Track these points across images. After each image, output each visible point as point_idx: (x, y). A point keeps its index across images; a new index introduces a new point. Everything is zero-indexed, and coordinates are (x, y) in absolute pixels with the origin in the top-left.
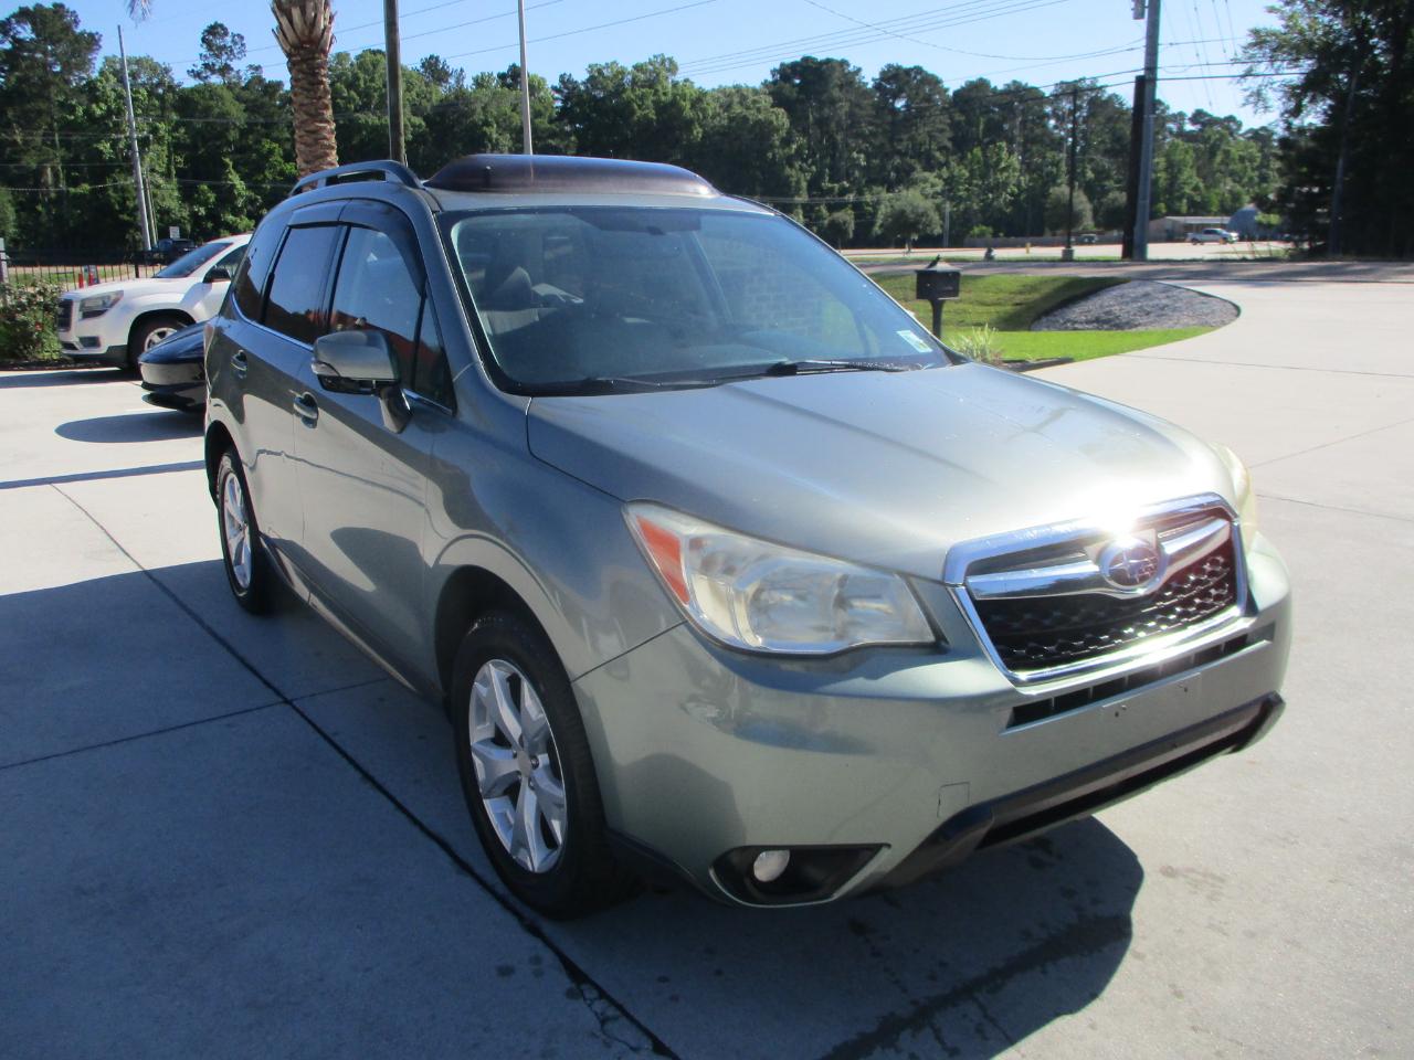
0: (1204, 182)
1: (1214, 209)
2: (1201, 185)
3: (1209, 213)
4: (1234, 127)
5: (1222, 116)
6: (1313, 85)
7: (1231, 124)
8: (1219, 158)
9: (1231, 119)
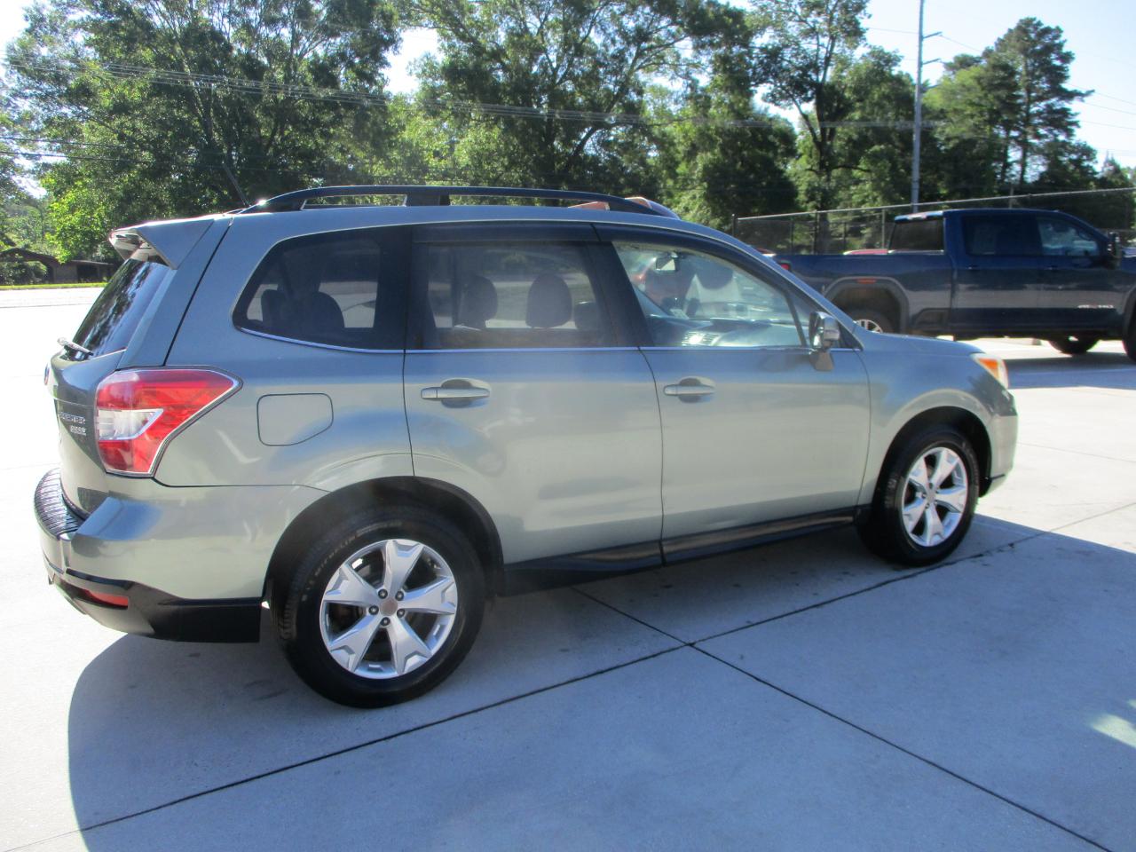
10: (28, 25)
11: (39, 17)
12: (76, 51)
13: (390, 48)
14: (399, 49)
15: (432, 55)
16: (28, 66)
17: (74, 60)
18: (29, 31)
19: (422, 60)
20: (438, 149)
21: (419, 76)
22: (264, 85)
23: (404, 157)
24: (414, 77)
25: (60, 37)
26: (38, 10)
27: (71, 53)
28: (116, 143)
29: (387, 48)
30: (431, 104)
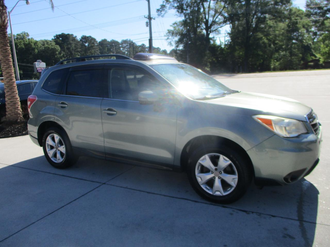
6: (180, 41)
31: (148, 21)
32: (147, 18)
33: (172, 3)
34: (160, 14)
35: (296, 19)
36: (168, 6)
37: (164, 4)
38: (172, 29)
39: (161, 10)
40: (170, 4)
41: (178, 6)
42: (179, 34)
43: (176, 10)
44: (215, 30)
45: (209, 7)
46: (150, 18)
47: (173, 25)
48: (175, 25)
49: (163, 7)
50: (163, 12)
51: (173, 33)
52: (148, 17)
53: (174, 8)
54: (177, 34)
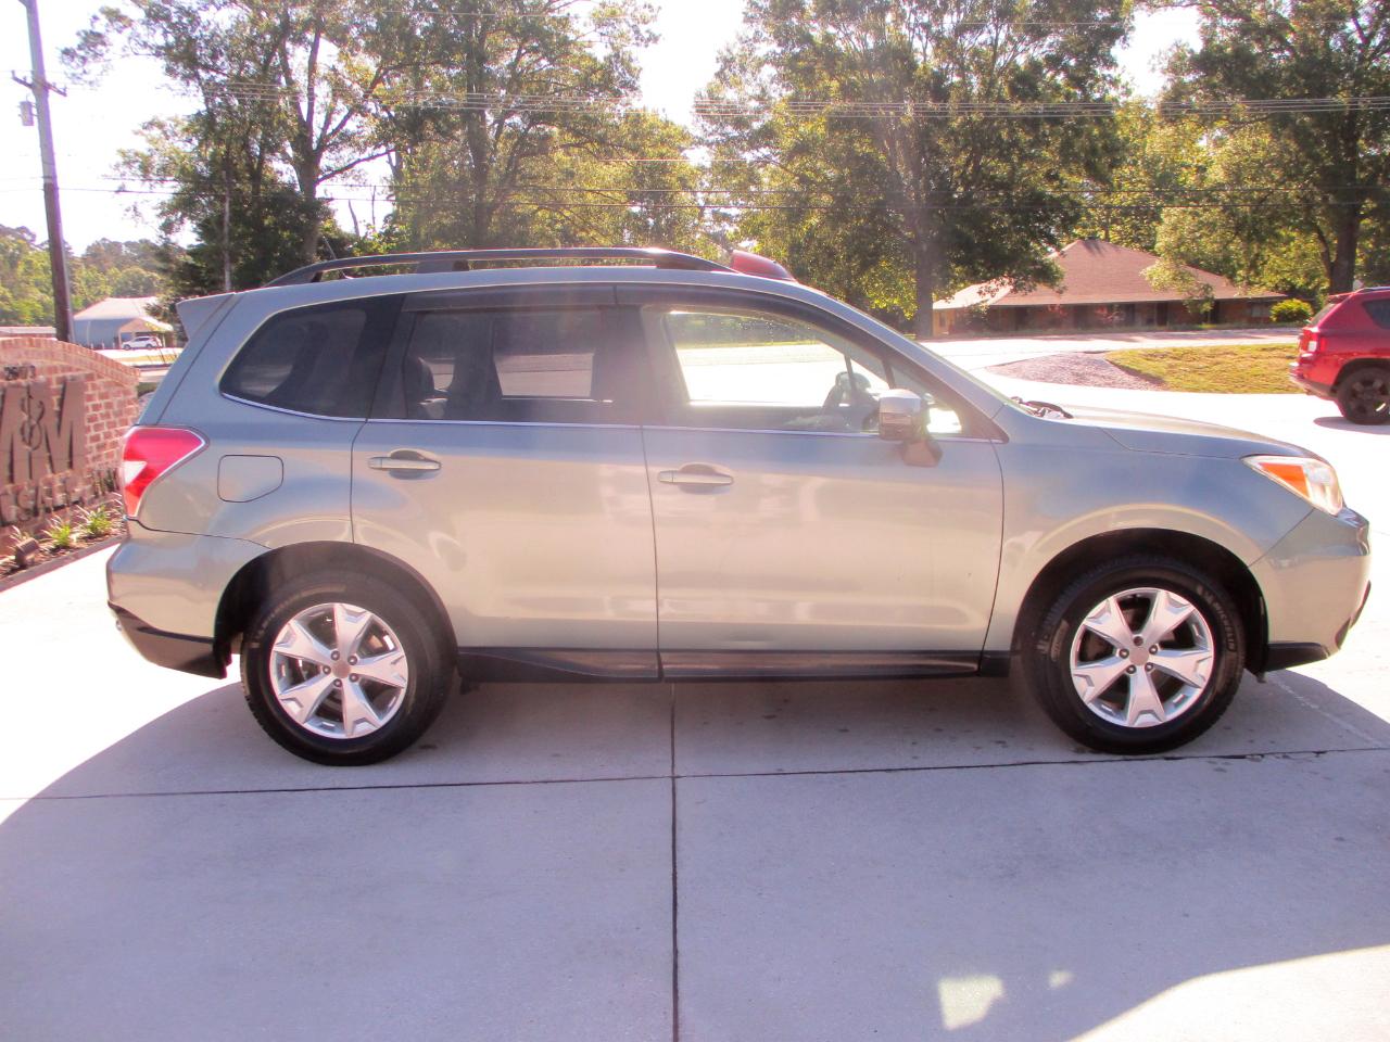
0: (11, 292)
1: (28, 319)
2: (9, 295)
3: (22, 323)
4: (29, 238)
5: (14, 227)
7: (25, 235)
8: (21, 269)
9: (23, 229)
10: (718, 67)
11: (729, 57)
12: (763, 90)
13: (1117, 42)
14: (1129, 41)
15: (1183, 42)
16: (713, 111)
17: (759, 99)
18: (718, 75)
19: (1170, 50)
20: (1200, 164)
21: (1164, 72)
22: (952, 104)
23: (1154, 177)
24: (1158, 73)
25: (748, 76)
26: (728, 50)
27: (758, 92)
28: (796, 188)
29: (1112, 43)
30: (1173, 108)
31: (32, 99)
32: (23, 82)
33: (142, 30)
34: (80, 71)
35: (662, 156)
36: (117, 40)
37: (100, 27)
38: (141, 146)
39: (82, 53)
40: (128, 31)
41: (168, 48)
42: (176, 174)
43: (161, 63)
44: (340, 171)
45: (312, 67)
46: (41, 87)
47: (146, 132)
48: (156, 132)
49: (93, 40)
50: (94, 67)
51: (146, 169)
52: (29, 81)
53: (147, 51)
54: (164, 170)
